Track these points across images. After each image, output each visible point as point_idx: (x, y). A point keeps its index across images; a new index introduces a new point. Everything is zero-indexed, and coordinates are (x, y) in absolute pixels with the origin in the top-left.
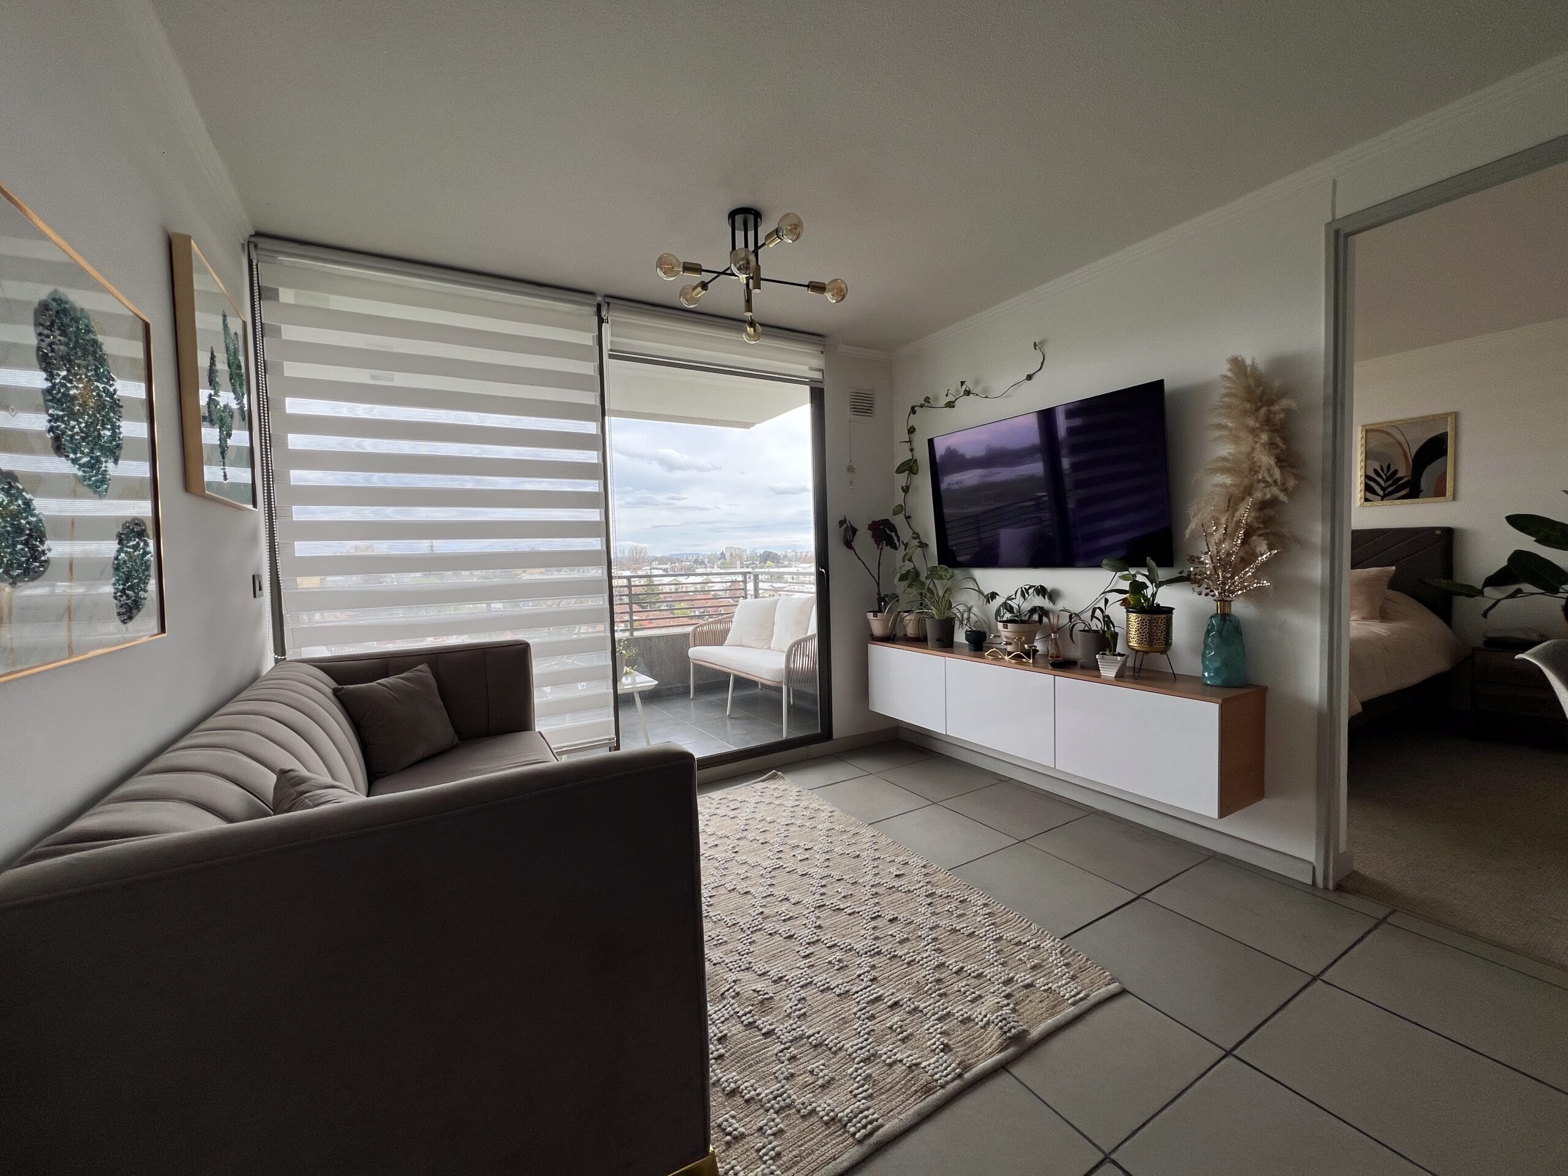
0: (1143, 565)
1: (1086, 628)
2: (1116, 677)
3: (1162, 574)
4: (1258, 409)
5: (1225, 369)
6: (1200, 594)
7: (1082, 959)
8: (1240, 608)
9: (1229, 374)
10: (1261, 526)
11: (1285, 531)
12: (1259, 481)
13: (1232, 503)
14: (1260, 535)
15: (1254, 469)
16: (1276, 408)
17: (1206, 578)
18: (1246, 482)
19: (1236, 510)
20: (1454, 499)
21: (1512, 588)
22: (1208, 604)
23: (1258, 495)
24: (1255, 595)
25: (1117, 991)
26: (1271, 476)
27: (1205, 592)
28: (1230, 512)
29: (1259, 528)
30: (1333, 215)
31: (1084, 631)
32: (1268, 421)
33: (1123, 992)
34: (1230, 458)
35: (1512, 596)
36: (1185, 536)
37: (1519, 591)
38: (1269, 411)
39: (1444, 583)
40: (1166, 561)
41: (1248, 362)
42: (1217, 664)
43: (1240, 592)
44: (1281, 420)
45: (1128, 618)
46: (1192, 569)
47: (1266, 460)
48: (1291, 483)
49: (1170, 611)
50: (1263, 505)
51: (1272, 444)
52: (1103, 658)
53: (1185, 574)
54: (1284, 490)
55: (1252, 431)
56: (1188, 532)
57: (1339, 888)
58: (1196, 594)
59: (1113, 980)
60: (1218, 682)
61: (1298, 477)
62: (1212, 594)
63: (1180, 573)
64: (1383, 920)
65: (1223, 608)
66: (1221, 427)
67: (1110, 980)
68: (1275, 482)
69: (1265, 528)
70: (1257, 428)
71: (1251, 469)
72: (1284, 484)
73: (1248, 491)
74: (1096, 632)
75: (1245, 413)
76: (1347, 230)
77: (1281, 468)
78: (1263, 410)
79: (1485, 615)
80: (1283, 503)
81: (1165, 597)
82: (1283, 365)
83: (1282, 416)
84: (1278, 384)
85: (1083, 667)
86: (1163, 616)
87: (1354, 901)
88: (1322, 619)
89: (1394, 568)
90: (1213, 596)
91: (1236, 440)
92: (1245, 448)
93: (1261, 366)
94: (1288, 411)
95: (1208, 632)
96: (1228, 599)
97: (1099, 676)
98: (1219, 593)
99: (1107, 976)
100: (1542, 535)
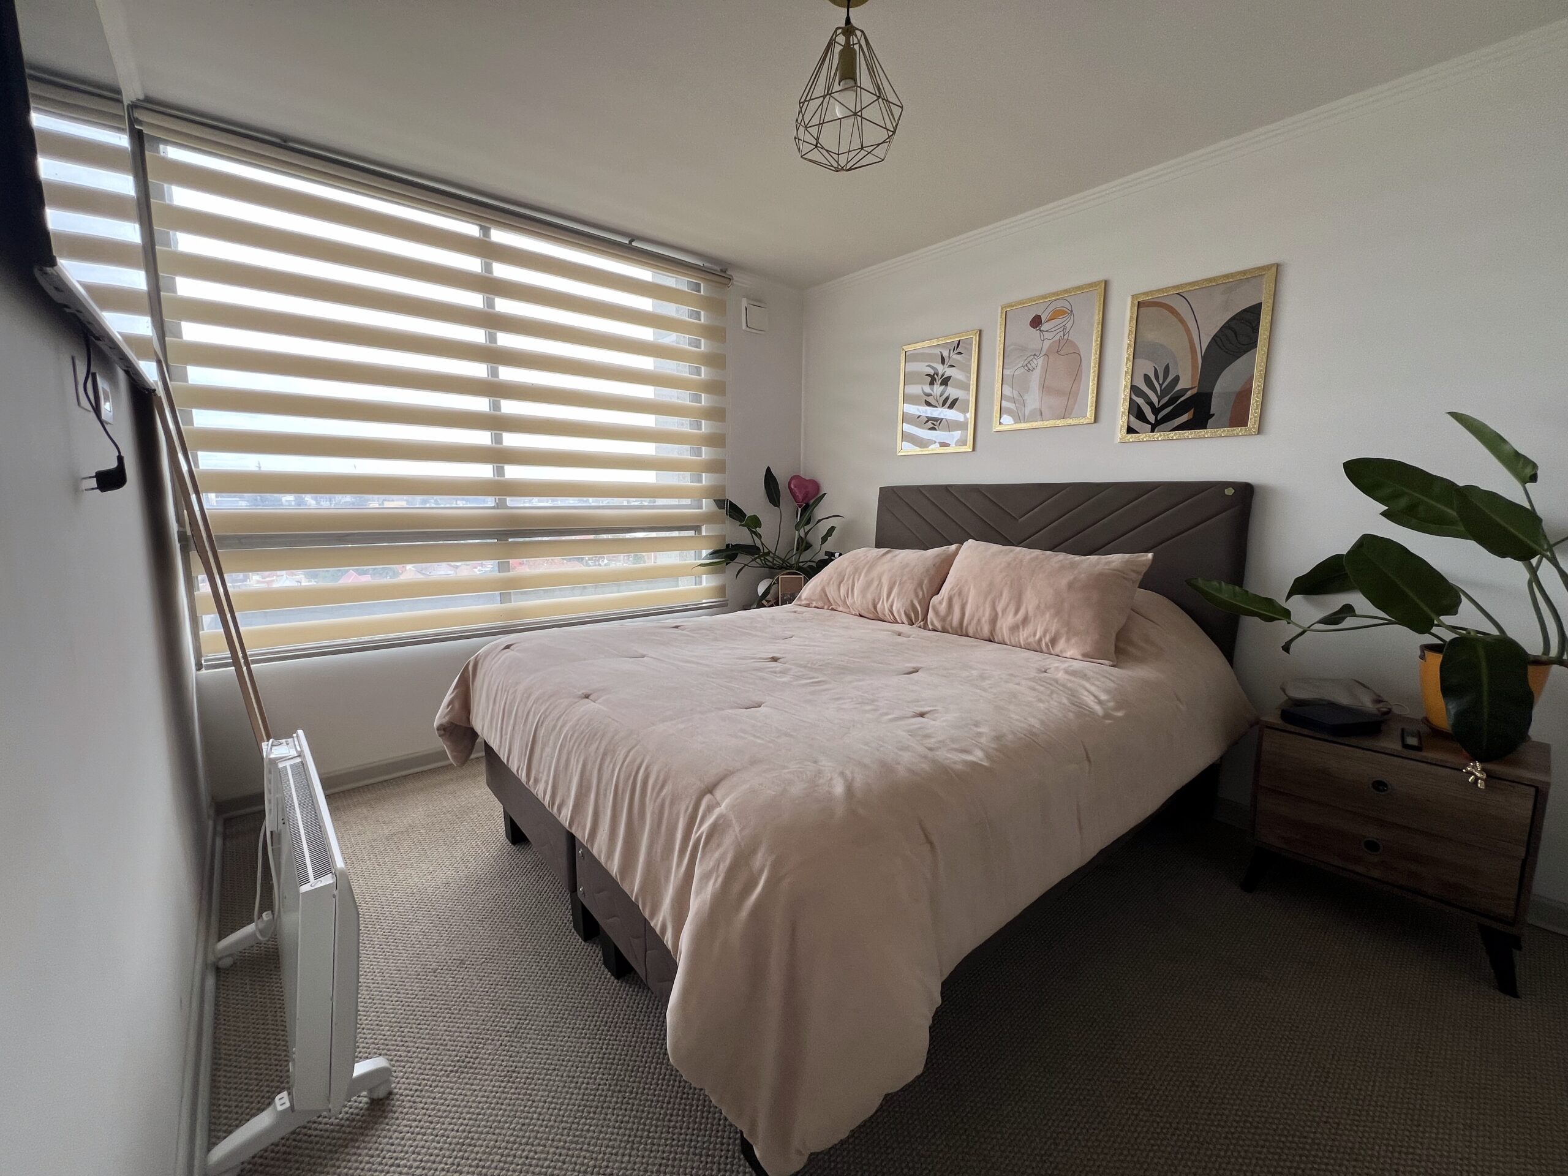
20: (1261, 431)
21: (1337, 601)
35: (1333, 619)
37: (1348, 610)
39: (1225, 592)
79: (1286, 648)
89: (1150, 555)
100: (1403, 502)
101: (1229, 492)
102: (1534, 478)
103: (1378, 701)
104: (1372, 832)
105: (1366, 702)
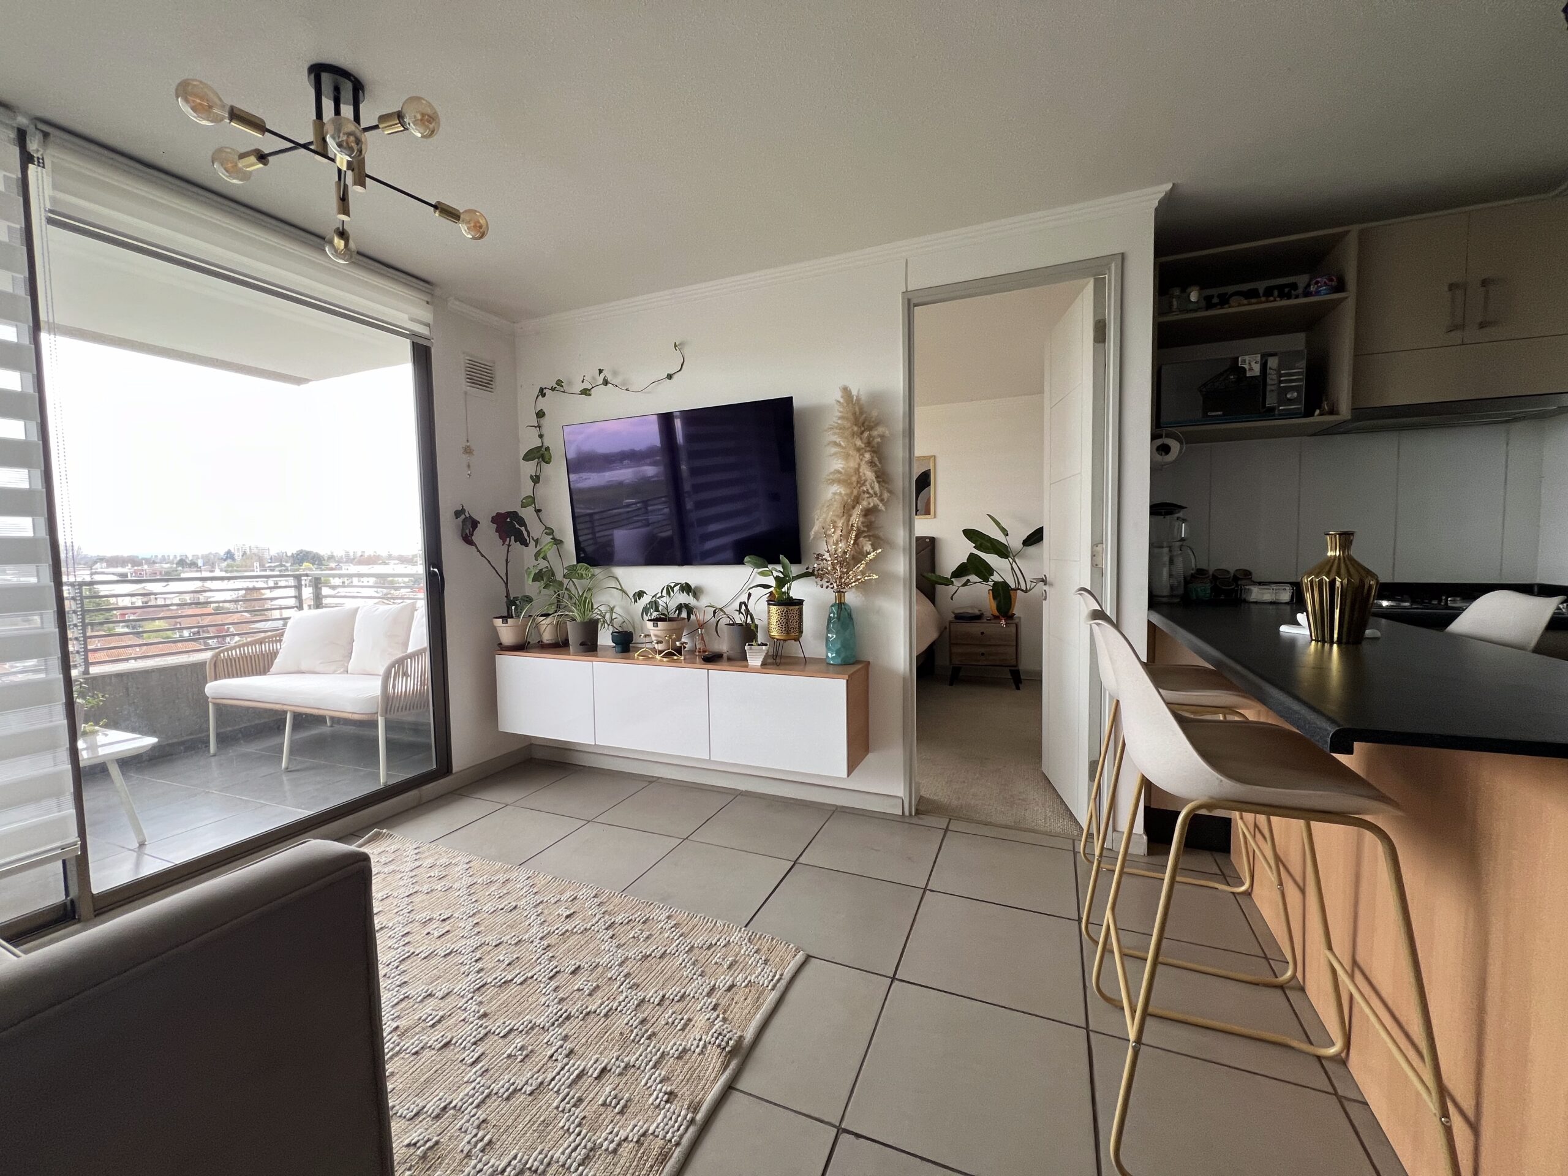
0: (778, 562)
1: (731, 622)
2: (761, 665)
3: (795, 570)
4: (862, 433)
5: (838, 395)
6: (822, 586)
7: (768, 940)
8: (852, 598)
9: (841, 400)
10: (866, 529)
11: (881, 534)
12: (864, 492)
13: (847, 510)
14: (865, 537)
15: (861, 483)
16: (875, 433)
17: (827, 573)
18: (855, 492)
19: (851, 516)
20: (935, 517)
21: (964, 579)
22: (830, 596)
23: (865, 503)
24: (864, 587)
25: (803, 959)
26: (872, 488)
27: (826, 585)
28: (844, 517)
29: (864, 532)
30: (907, 288)
31: (730, 624)
32: (869, 443)
33: (808, 957)
34: (843, 471)
35: (965, 585)
36: (809, 537)
37: (968, 581)
38: (870, 436)
39: (932, 576)
40: (796, 559)
41: (854, 393)
42: (838, 646)
43: (853, 584)
44: (878, 443)
45: (769, 612)
46: (816, 565)
47: (869, 474)
48: (886, 495)
49: (800, 602)
50: (868, 512)
51: (872, 463)
52: (751, 649)
53: (810, 570)
54: (882, 500)
55: (858, 450)
56: (812, 533)
57: (918, 812)
58: (819, 586)
59: (797, 951)
60: (839, 661)
61: (890, 491)
62: (832, 586)
63: (807, 569)
64: (946, 830)
65: (840, 599)
66: (836, 444)
67: (795, 951)
68: (876, 494)
69: (868, 531)
70: (863, 448)
71: (858, 482)
72: (881, 496)
73: (857, 501)
74: (741, 625)
75: (853, 434)
76: (915, 301)
77: (878, 482)
78: (866, 434)
79: (952, 599)
80: (880, 511)
81: (797, 589)
82: (878, 398)
83: (879, 440)
84: (876, 414)
85: (729, 659)
86: (797, 607)
87: (928, 820)
88: (905, 605)
90: (832, 588)
91: (847, 457)
92: (853, 464)
93: (863, 398)
94: (882, 436)
95: (830, 619)
96: (844, 590)
97: (747, 666)
98: (838, 586)
99: (792, 949)
100: (978, 543)
101: (928, 540)
102: (1007, 535)
103: (980, 611)
104: (983, 650)
105: (977, 612)
